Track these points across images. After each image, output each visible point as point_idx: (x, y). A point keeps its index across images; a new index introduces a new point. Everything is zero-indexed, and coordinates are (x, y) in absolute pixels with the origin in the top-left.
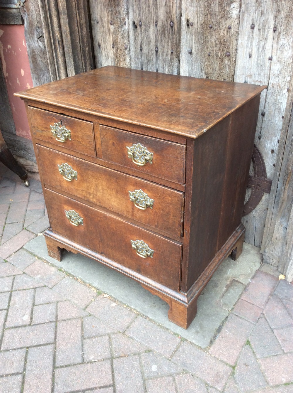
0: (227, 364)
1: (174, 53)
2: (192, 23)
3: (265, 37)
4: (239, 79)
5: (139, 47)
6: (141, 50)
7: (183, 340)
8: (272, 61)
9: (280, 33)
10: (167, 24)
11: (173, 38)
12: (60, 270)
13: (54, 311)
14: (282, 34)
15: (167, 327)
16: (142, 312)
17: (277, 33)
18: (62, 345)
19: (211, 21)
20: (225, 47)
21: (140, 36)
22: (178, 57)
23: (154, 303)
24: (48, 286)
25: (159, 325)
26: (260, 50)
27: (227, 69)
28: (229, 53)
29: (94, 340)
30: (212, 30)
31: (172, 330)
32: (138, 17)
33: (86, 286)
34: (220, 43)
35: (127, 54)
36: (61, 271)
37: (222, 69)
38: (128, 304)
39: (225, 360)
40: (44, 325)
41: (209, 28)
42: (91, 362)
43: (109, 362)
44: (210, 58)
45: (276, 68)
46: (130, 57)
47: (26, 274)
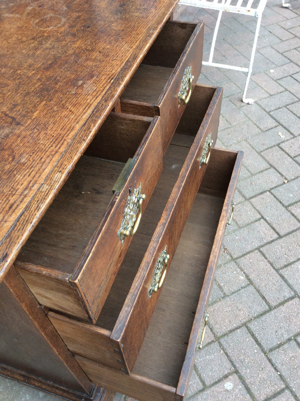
18: (243, 317)
29: (222, 284)
40: (229, 351)
42: (247, 276)
43: (238, 261)
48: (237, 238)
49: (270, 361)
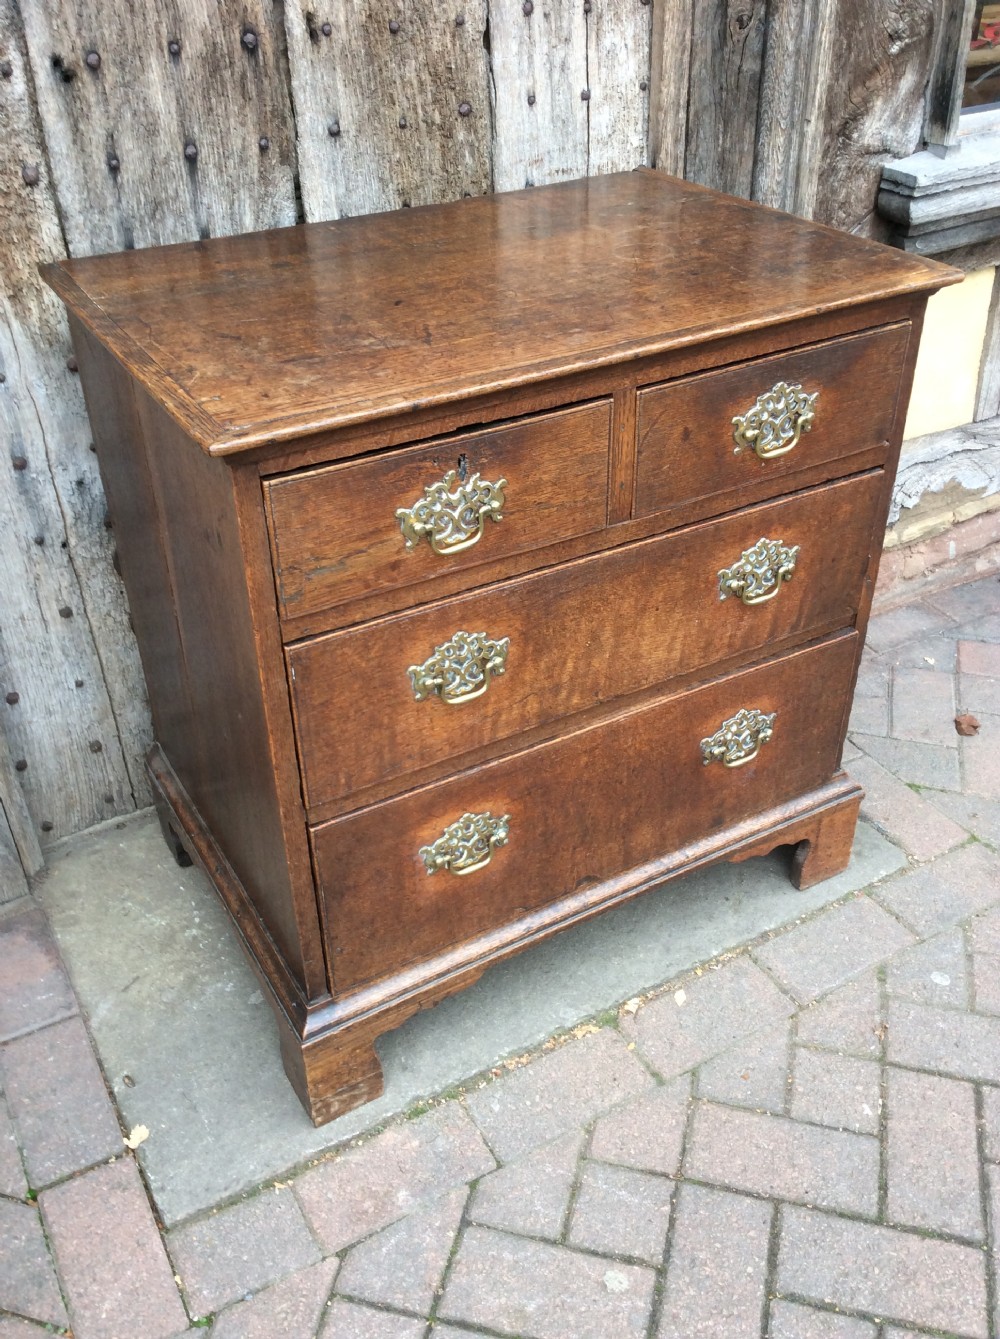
0: (963, 846)
1: (274, 150)
2: (328, 24)
3: (564, 34)
4: (509, 181)
5: (103, 158)
6: (114, 170)
7: (869, 890)
8: (592, 102)
9: (600, 17)
10: (230, 42)
11: (260, 93)
12: (417, 1113)
13: (623, 1177)
14: (606, 18)
15: (820, 904)
16: (746, 936)
17: (593, 18)
18: (786, 1183)
19: (392, 9)
20: (454, 89)
21: (97, 113)
22: (289, 157)
23: (727, 899)
24: (480, 1173)
25: (803, 921)
26: (556, 76)
27: (468, 160)
28: (468, 103)
29: (801, 1089)
30: (400, 40)
31: (832, 898)
32: (79, 33)
33: (552, 1050)
34: (435, 76)
35: (40, 203)
36: (423, 1111)
37: (455, 162)
38: (702, 958)
39: (952, 842)
40: (683, 1219)
41: (387, 34)
42: (884, 1117)
43: (891, 1071)
44: (408, 135)
45: (602, 119)
46: (61, 214)
47: (353, 1246)
48: (941, 1025)
49: (767, 1316)
